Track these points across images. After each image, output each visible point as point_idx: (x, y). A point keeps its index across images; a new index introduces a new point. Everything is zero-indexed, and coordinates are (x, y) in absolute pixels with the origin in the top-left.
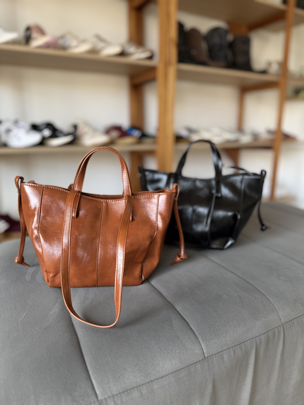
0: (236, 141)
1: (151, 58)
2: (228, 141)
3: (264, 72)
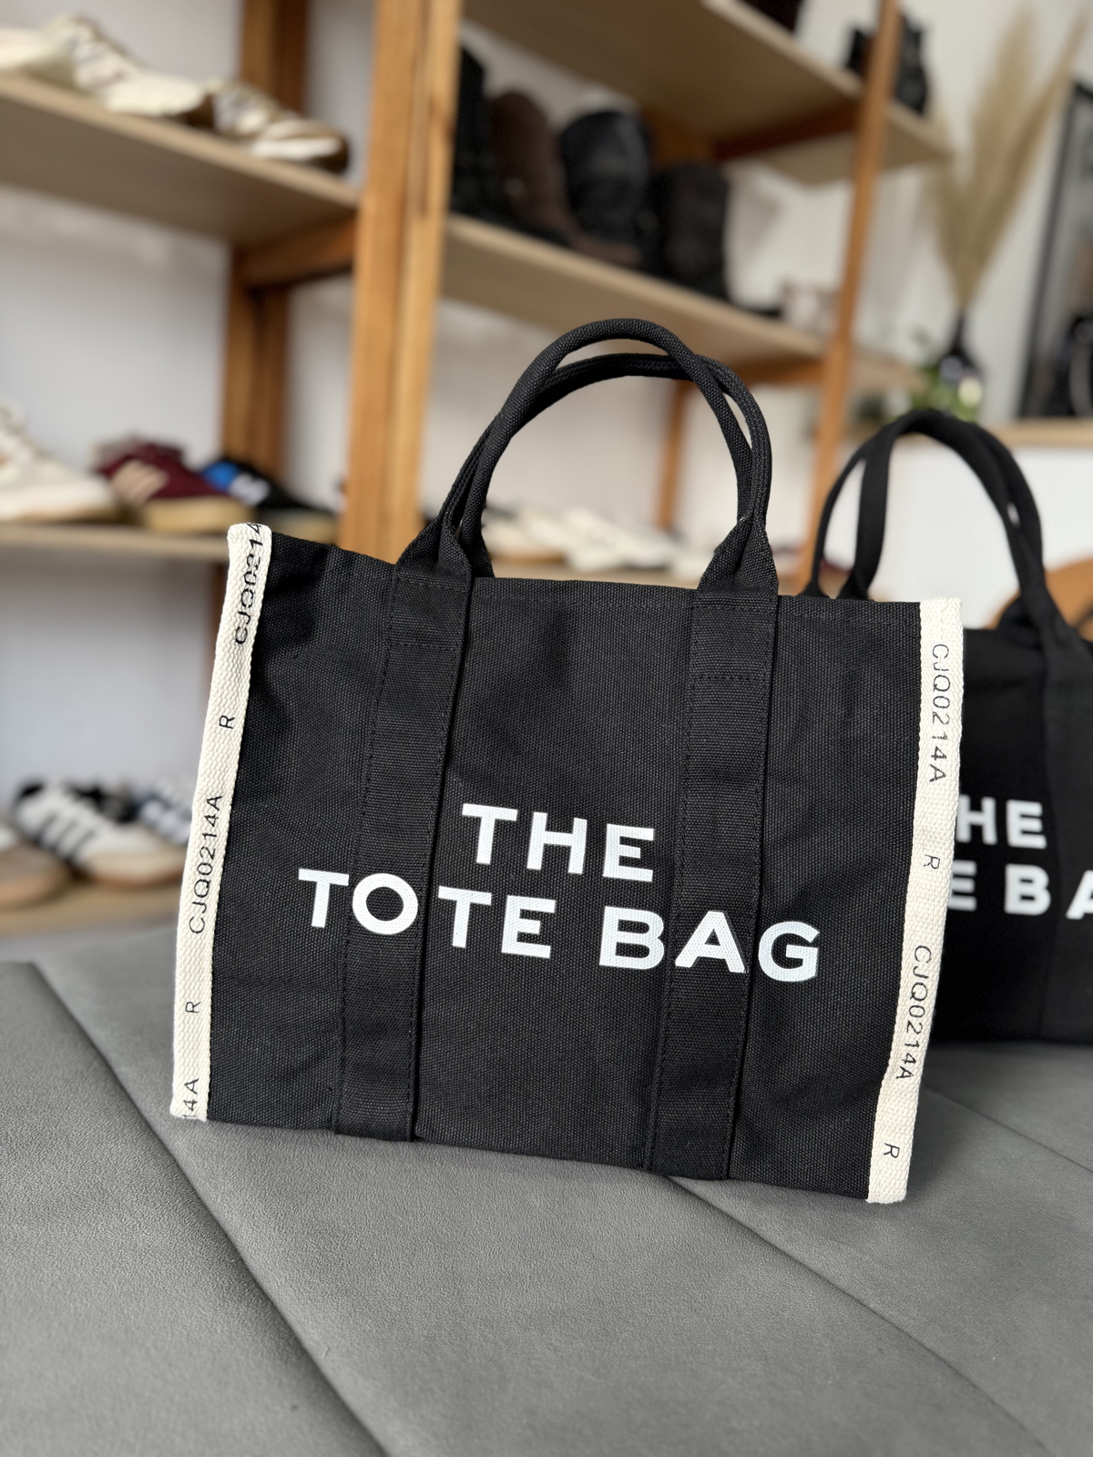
0: (660, 569)
1: (336, 163)
2: (630, 568)
3: (773, 313)
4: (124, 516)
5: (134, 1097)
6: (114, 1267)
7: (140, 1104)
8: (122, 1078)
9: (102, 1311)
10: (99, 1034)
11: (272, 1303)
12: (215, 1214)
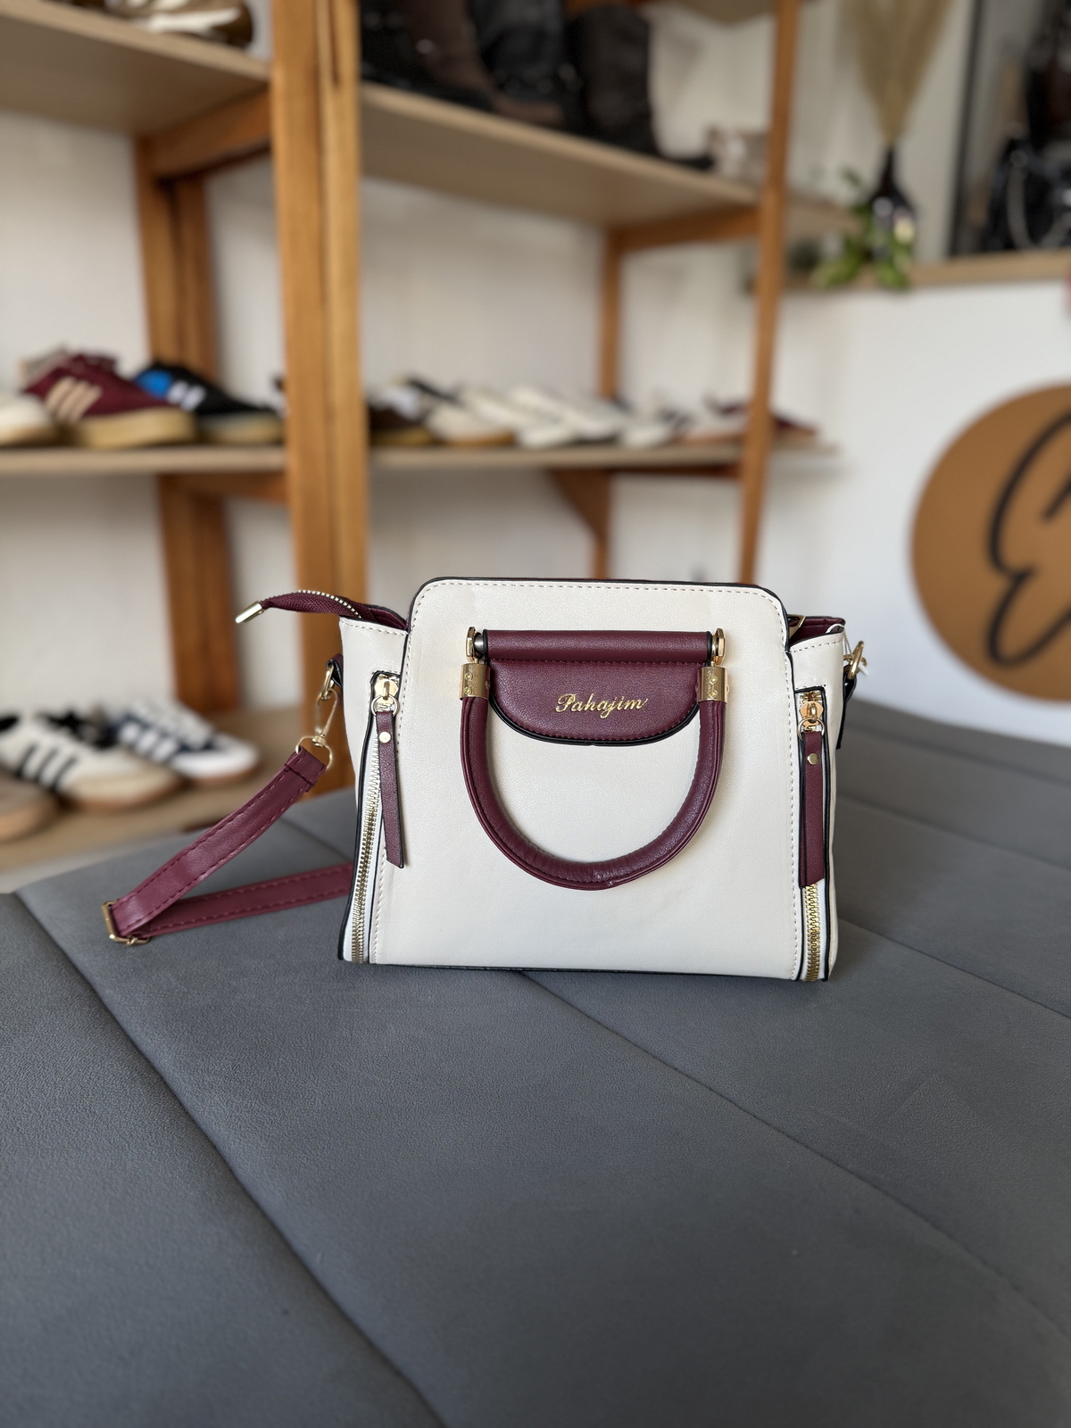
4: (61, 436)
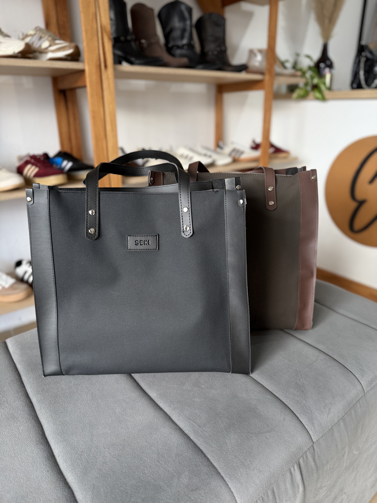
5: (25, 386)
6: (14, 437)
7: (27, 388)
8: (23, 380)
9: (10, 449)
10: (19, 367)
11: (49, 444)
12: (40, 420)
